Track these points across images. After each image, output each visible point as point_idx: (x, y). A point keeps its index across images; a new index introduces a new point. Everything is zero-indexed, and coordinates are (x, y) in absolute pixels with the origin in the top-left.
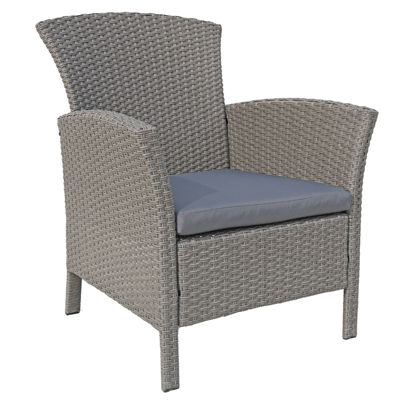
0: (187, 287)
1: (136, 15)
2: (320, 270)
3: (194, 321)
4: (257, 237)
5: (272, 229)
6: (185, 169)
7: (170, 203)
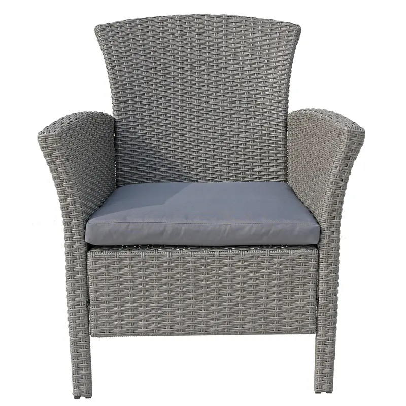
0: (97, 298)
1: (206, 17)
2: (274, 307)
3: (105, 334)
4: (184, 258)
5: (205, 252)
6: (233, 178)
7: (75, 210)
